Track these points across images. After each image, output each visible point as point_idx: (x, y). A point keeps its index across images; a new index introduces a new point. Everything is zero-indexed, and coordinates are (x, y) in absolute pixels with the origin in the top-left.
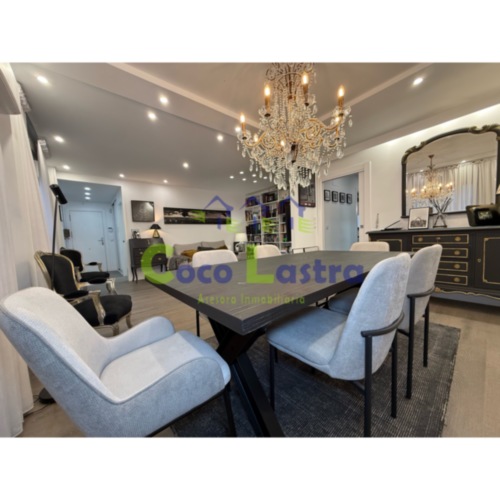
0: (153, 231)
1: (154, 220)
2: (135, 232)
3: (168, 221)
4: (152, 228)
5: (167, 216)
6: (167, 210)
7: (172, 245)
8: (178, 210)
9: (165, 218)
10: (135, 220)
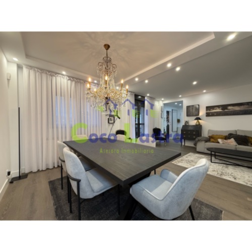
0: (196, 121)
1: (198, 115)
2: (186, 122)
3: (208, 115)
4: (196, 119)
5: (208, 112)
6: (208, 108)
7: (207, 130)
8: (218, 106)
9: (207, 113)
10: (188, 115)
